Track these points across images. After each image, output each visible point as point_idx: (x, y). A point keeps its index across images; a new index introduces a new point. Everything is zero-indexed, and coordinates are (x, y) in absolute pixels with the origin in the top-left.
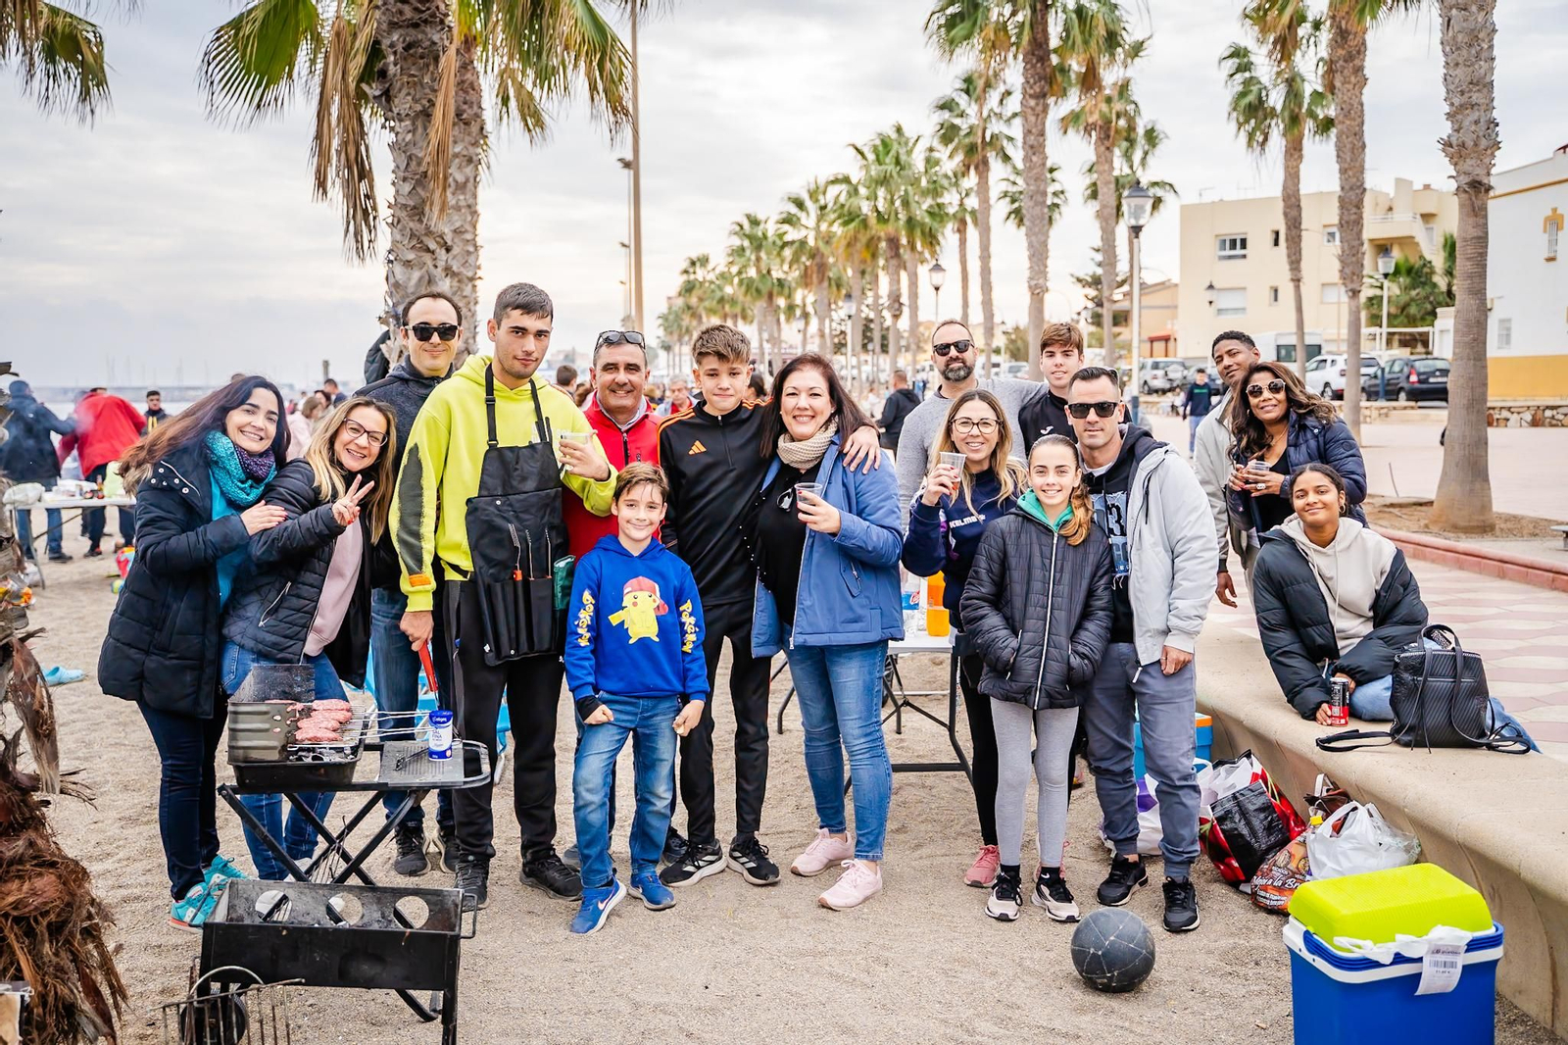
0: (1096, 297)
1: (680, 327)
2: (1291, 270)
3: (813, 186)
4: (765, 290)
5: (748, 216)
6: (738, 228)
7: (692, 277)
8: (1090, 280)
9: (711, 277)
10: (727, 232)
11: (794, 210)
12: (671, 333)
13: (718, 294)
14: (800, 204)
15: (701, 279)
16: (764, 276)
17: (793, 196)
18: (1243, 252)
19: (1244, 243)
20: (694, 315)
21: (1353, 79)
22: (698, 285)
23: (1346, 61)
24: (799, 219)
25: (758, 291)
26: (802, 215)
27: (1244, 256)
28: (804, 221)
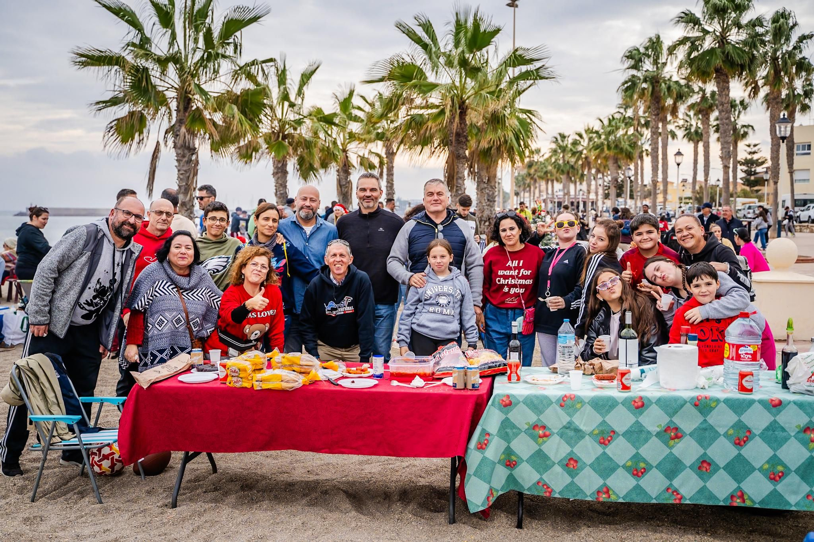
0: (747, 170)
1: (524, 184)
2: (789, 168)
3: (587, 128)
4: (565, 171)
5: (560, 134)
6: (555, 140)
7: (532, 159)
8: (743, 161)
9: (542, 160)
10: (549, 141)
11: (578, 138)
12: (520, 186)
13: (545, 170)
14: (581, 136)
15: (536, 161)
16: (565, 164)
17: (578, 133)
18: (808, 151)
19: (809, 147)
20: (532, 178)
21: (776, 106)
22: (534, 164)
23: (773, 99)
24: (580, 142)
25: (562, 171)
26: (582, 141)
27: (809, 154)
28: (582, 143)
